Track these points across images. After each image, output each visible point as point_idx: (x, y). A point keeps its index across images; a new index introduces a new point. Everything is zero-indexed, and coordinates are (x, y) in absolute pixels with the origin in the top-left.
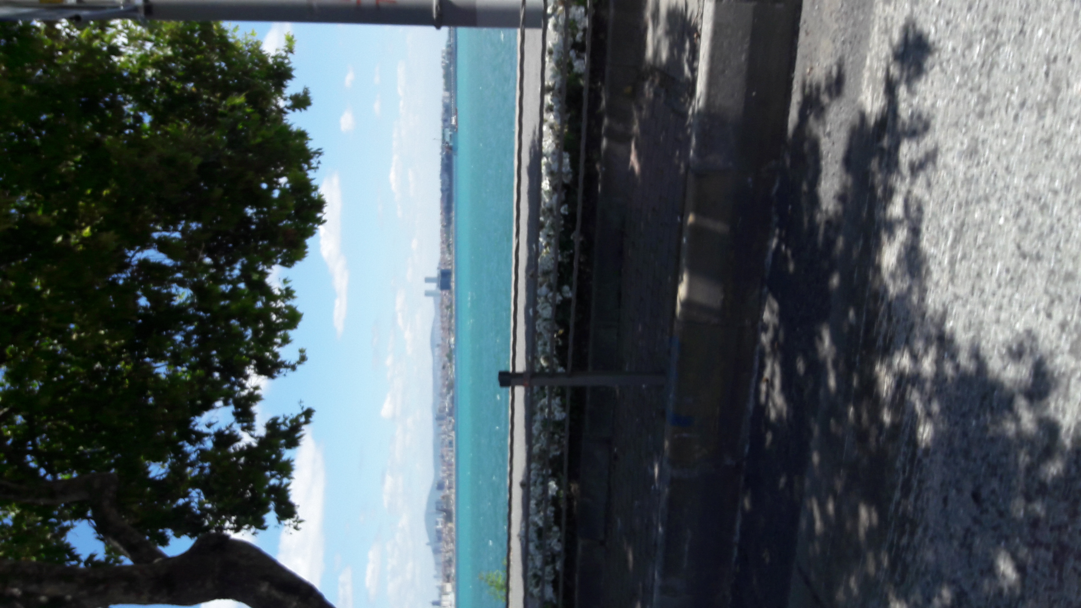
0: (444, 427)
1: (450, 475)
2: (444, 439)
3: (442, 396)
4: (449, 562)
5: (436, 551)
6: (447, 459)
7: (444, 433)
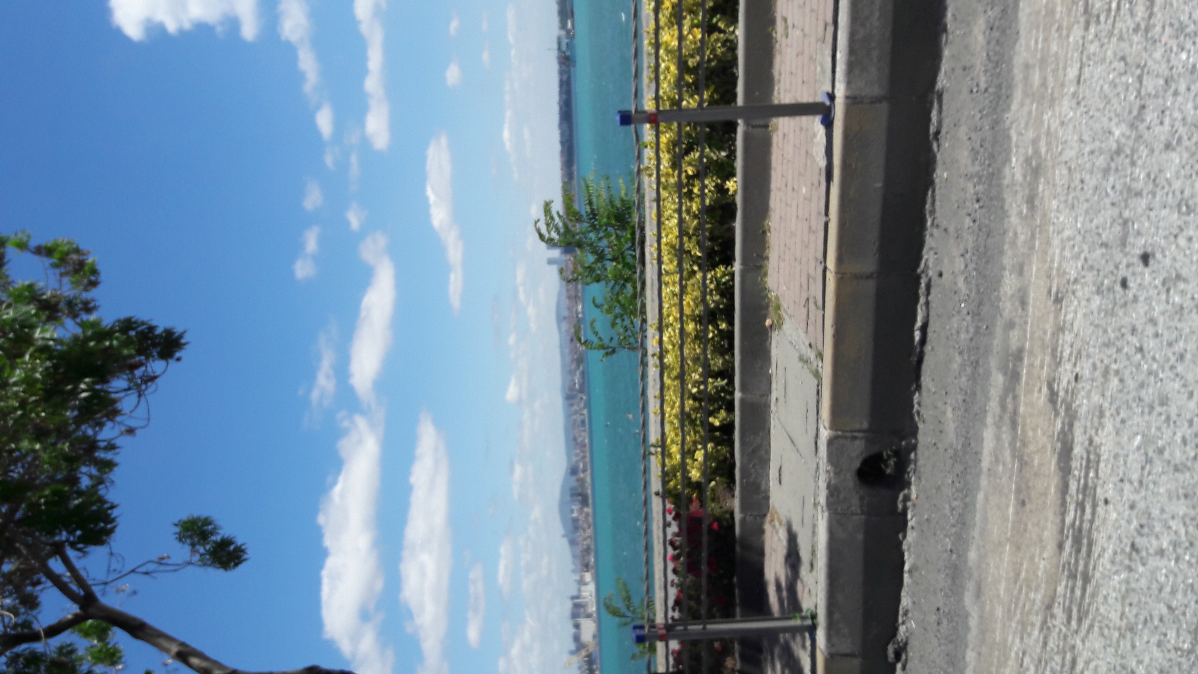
0: (575, 407)
1: (584, 457)
2: (575, 420)
3: (572, 373)
4: (587, 551)
5: (573, 543)
6: (580, 439)
7: (576, 412)
